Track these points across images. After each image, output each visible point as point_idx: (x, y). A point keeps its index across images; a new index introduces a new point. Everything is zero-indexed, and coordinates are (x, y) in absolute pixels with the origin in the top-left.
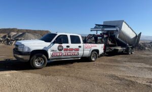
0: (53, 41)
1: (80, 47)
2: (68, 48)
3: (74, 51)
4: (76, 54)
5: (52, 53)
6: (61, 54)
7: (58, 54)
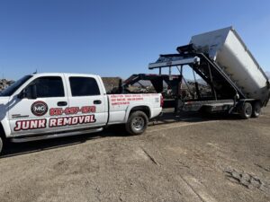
0: (18, 92)
1: (97, 102)
2: (64, 108)
3: (80, 114)
4: (87, 119)
5: (14, 121)
6: (42, 124)
7: (34, 124)
